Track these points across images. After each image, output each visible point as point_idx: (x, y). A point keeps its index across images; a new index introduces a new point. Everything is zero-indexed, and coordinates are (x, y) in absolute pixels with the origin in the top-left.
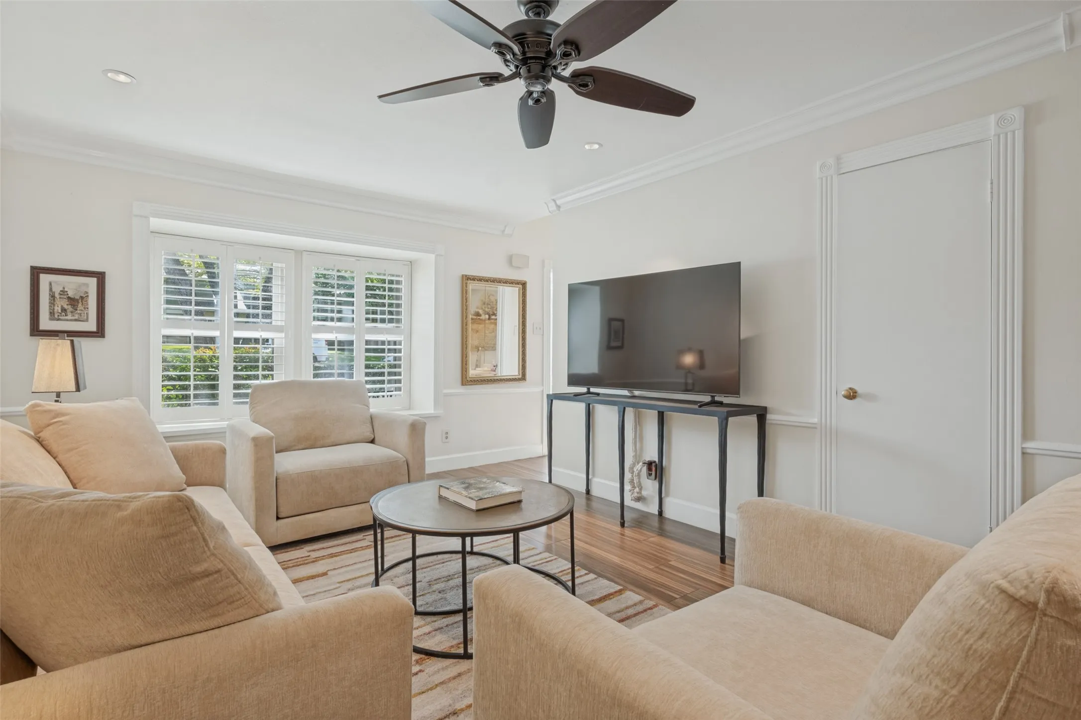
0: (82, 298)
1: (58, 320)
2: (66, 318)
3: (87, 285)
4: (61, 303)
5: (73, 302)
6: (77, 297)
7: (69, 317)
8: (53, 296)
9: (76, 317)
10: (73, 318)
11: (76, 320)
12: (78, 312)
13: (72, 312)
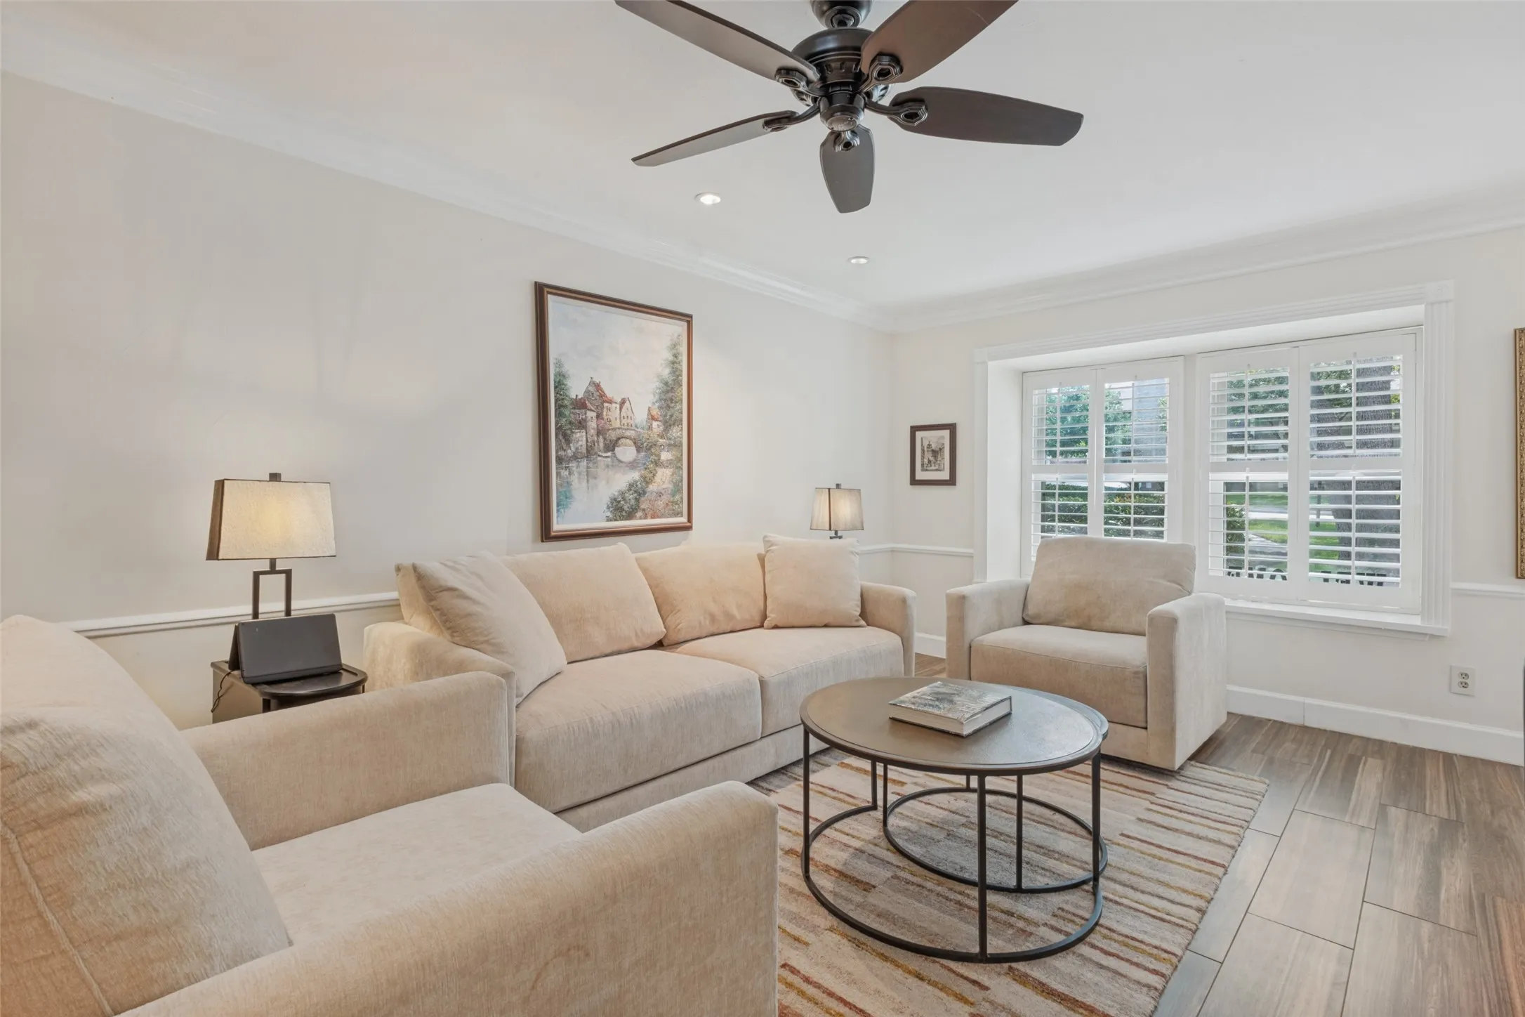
0: (940, 449)
1: (927, 470)
2: (931, 468)
3: (943, 437)
4: (929, 456)
5: (936, 453)
6: (937, 449)
7: (933, 468)
8: (923, 450)
9: (937, 467)
10: (935, 468)
11: (937, 470)
12: (938, 462)
13: (934, 463)
